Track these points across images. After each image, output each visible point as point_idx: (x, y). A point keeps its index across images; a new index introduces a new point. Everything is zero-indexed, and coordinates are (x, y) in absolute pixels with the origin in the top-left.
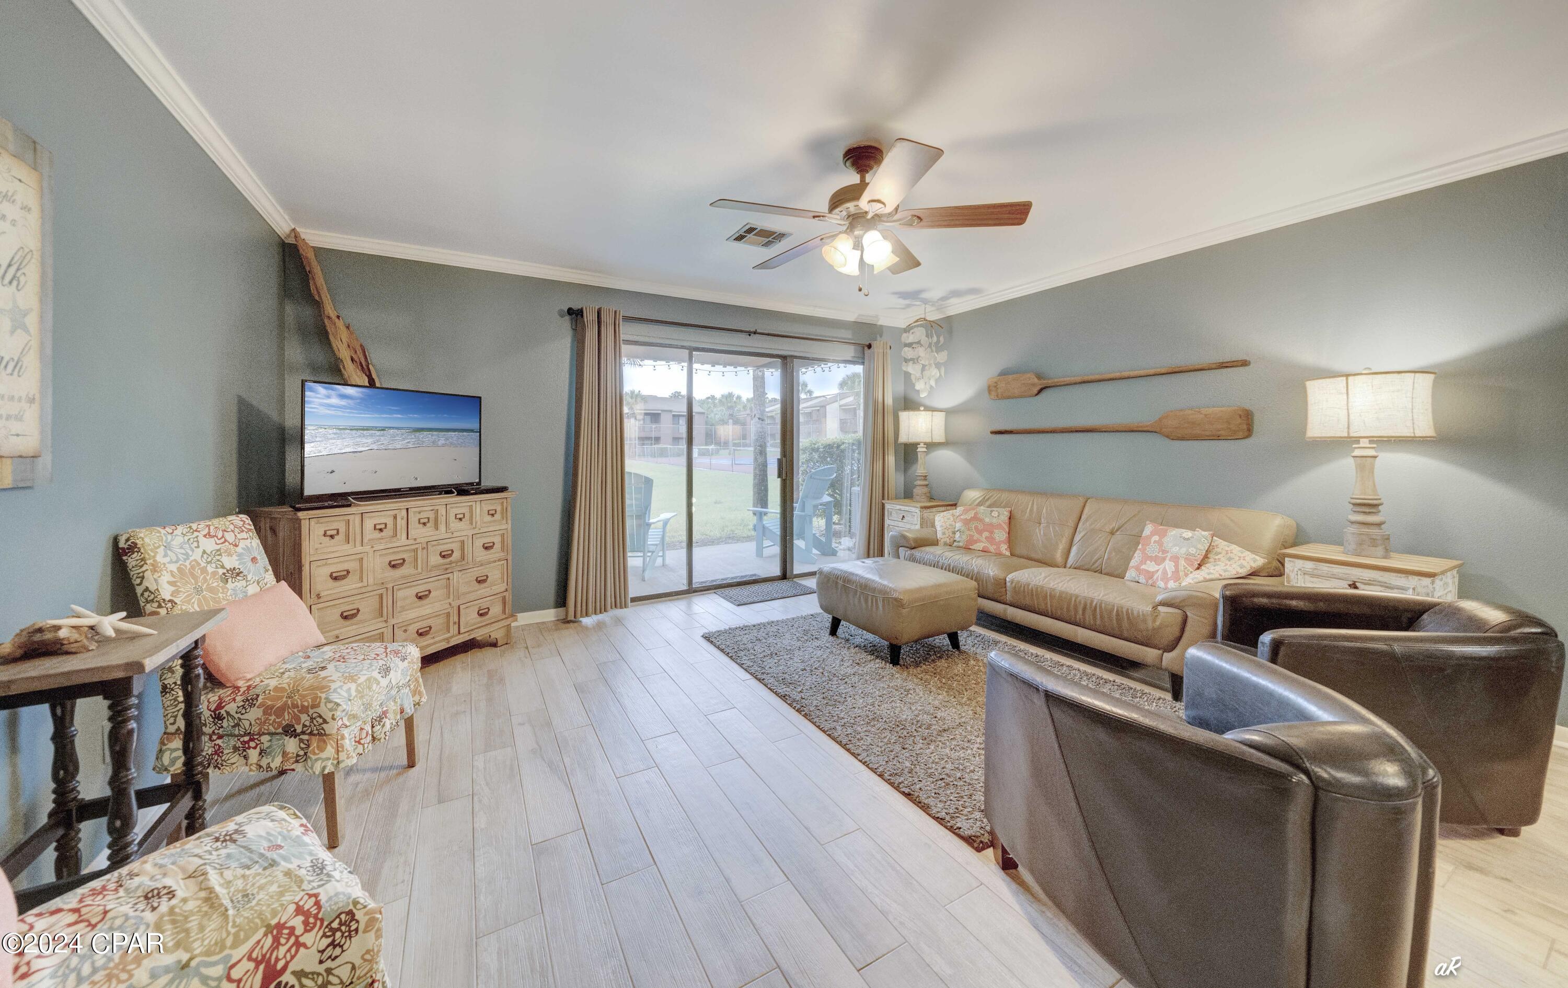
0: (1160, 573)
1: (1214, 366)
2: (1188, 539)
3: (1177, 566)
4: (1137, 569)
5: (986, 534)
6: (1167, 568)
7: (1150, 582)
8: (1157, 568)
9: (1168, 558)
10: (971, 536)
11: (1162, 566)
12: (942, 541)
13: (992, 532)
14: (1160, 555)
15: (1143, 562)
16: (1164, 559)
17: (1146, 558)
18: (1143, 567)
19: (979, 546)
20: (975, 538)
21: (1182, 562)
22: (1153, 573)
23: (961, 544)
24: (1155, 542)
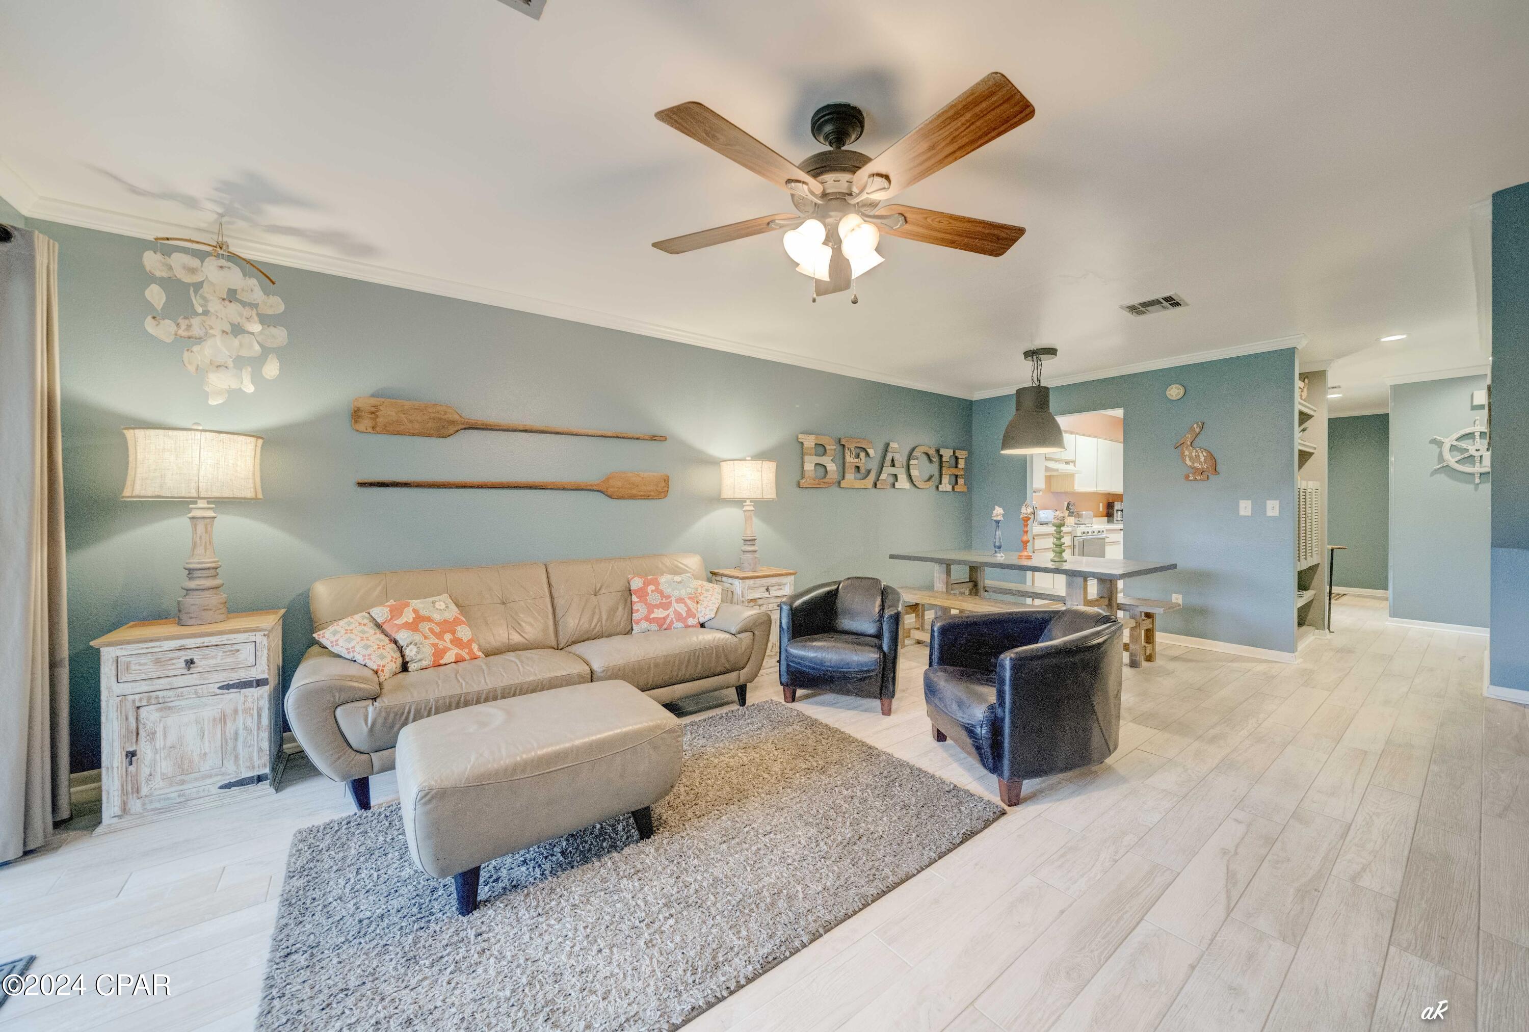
0: (672, 616)
1: (647, 437)
2: (680, 582)
3: (686, 605)
4: (647, 619)
5: (448, 637)
6: (678, 609)
7: (665, 626)
8: (666, 613)
9: (673, 602)
10: (435, 645)
11: (671, 610)
12: (386, 669)
13: (453, 632)
14: (664, 601)
15: (650, 611)
16: (670, 603)
17: (651, 608)
18: (652, 616)
19: (450, 657)
20: (441, 647)
21: (688, 602)
22: (665, 619)
23: (425, 663)
24: (652, 591)
